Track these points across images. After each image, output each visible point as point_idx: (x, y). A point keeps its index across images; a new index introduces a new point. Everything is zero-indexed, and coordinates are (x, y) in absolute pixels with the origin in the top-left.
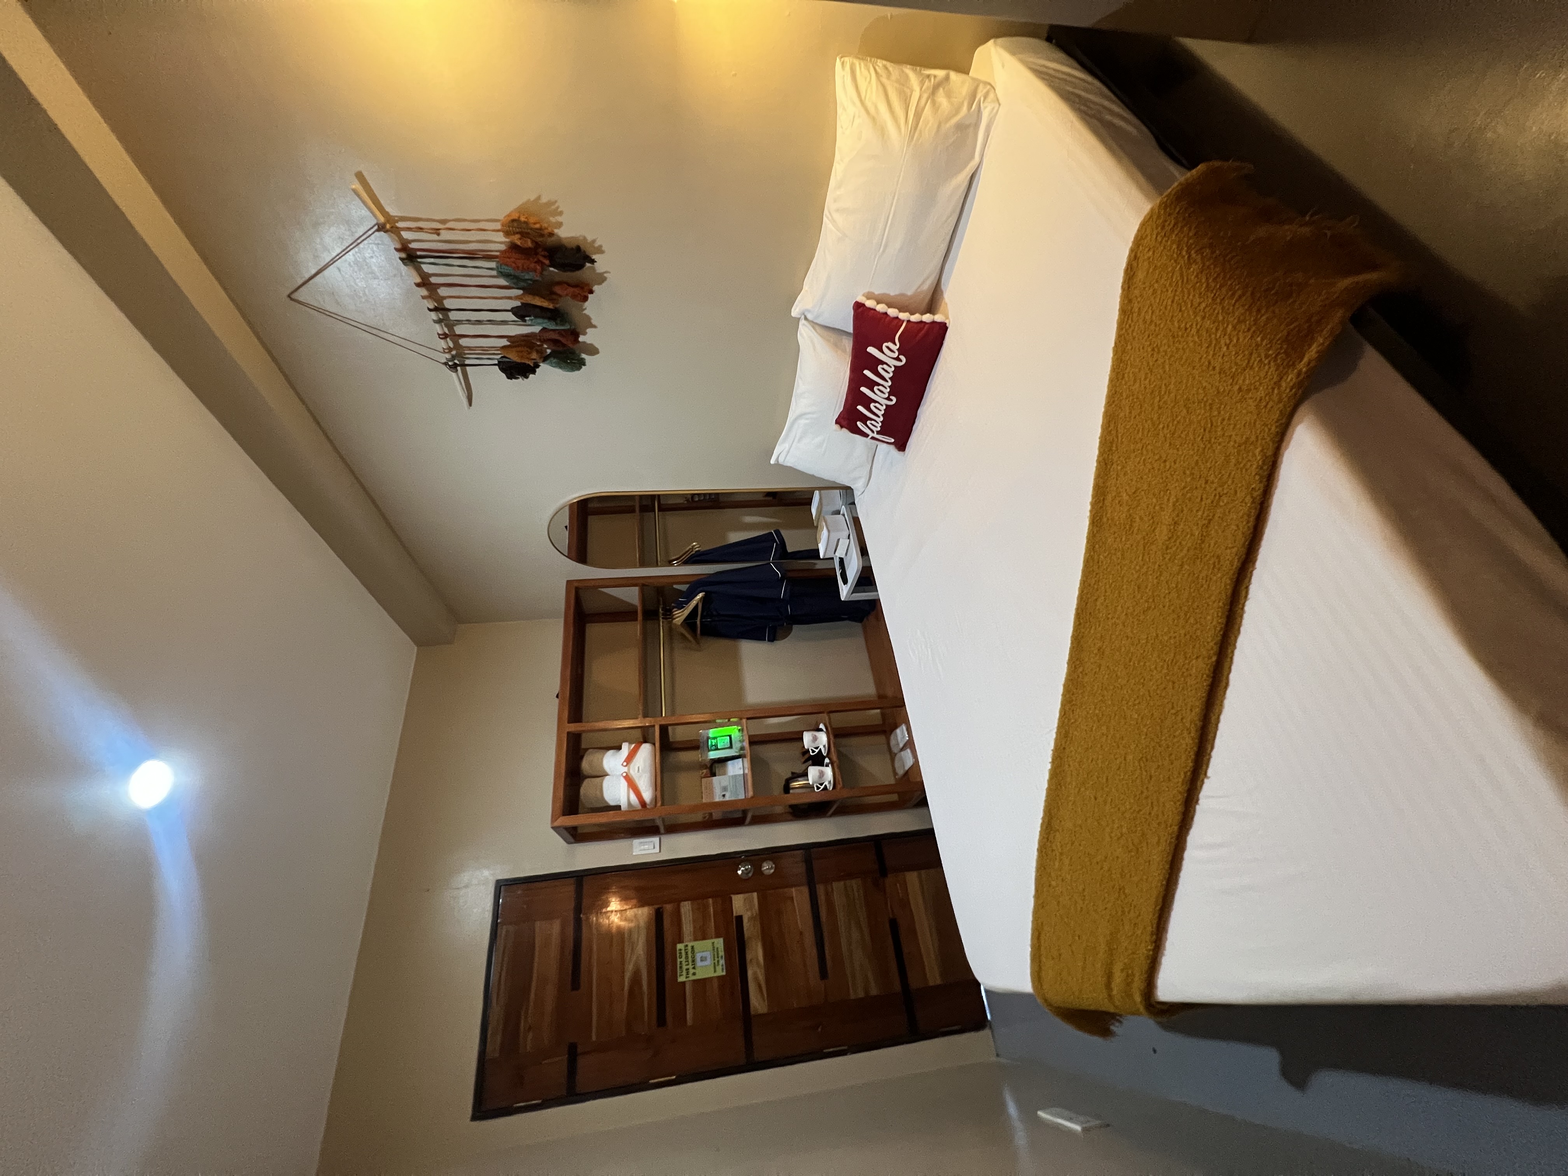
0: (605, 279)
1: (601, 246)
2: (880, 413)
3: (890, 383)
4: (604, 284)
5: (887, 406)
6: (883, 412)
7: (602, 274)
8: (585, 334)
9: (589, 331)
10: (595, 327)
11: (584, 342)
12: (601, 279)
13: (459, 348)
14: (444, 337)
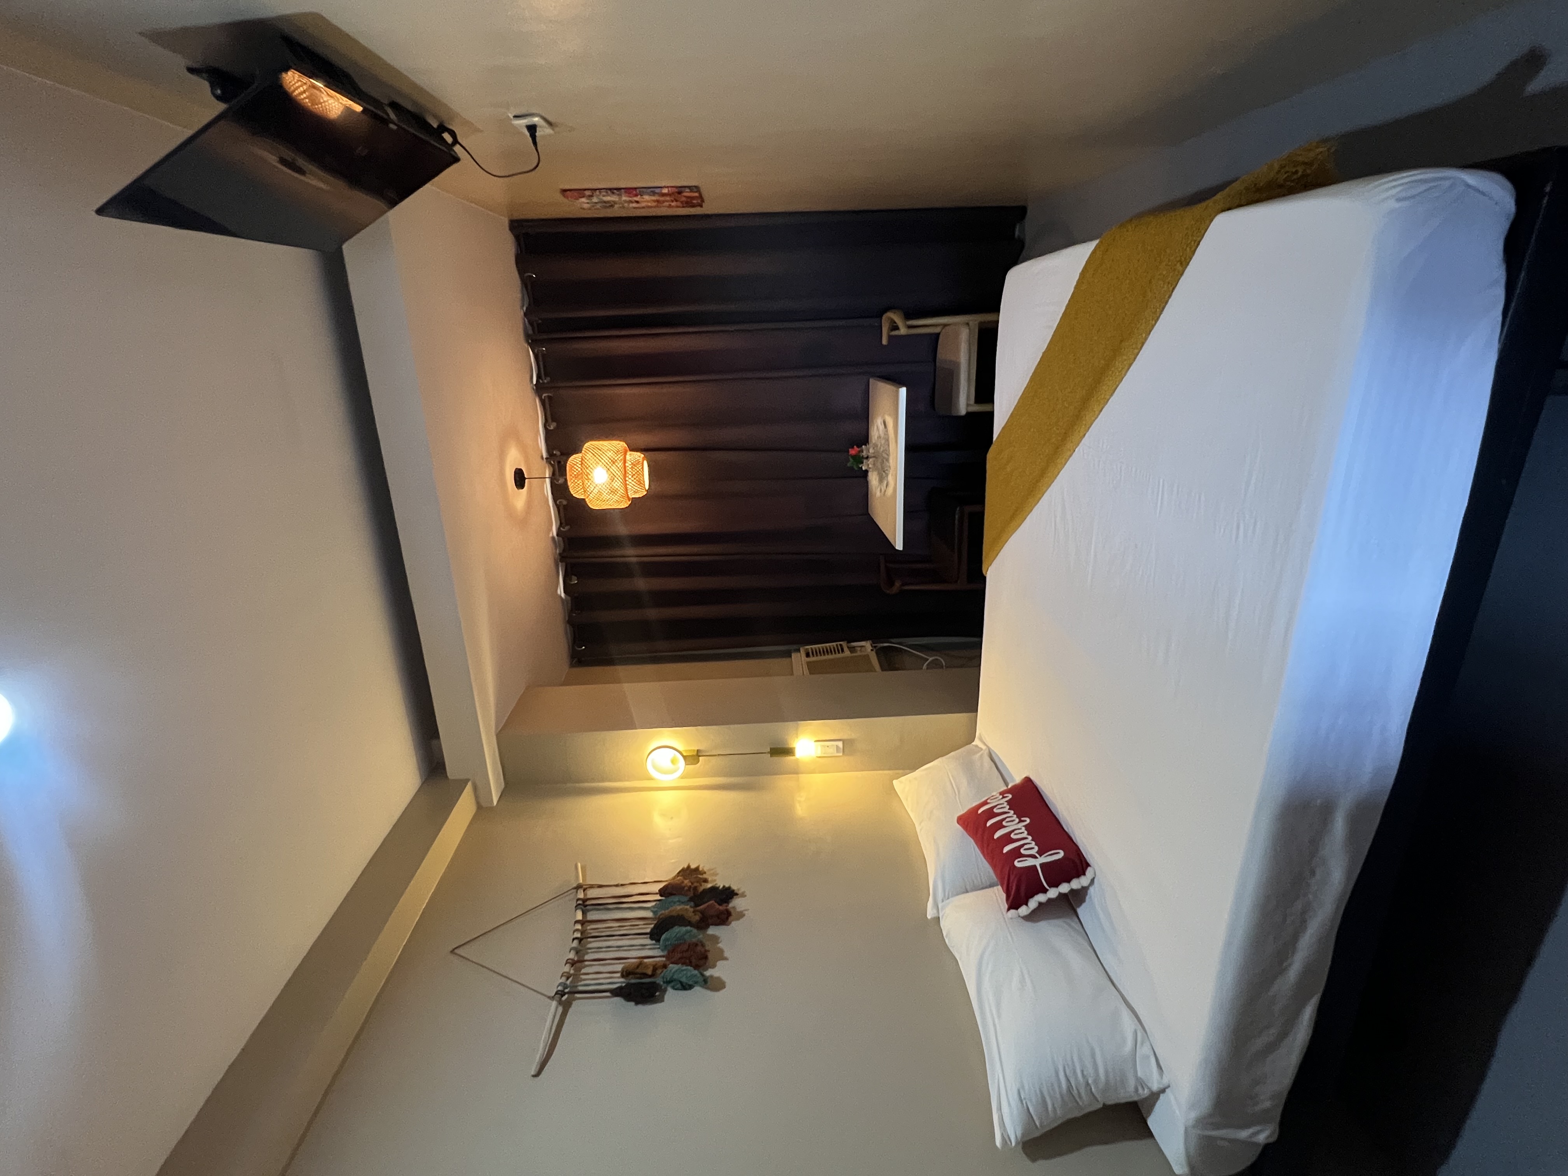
0: (744, 915)
1: (743, 893)
2: (1025, 835)
3: (1012, 812)
4: (741, 920)
5: (1025, 826)
6: (1026, 832)
7: (741, 912)
8: (714, 966)
9: (720, 963)
10: (726, 959)
11: (711, 976)
12: (741, 915)
13: (576, 976)
14: (573, 963)
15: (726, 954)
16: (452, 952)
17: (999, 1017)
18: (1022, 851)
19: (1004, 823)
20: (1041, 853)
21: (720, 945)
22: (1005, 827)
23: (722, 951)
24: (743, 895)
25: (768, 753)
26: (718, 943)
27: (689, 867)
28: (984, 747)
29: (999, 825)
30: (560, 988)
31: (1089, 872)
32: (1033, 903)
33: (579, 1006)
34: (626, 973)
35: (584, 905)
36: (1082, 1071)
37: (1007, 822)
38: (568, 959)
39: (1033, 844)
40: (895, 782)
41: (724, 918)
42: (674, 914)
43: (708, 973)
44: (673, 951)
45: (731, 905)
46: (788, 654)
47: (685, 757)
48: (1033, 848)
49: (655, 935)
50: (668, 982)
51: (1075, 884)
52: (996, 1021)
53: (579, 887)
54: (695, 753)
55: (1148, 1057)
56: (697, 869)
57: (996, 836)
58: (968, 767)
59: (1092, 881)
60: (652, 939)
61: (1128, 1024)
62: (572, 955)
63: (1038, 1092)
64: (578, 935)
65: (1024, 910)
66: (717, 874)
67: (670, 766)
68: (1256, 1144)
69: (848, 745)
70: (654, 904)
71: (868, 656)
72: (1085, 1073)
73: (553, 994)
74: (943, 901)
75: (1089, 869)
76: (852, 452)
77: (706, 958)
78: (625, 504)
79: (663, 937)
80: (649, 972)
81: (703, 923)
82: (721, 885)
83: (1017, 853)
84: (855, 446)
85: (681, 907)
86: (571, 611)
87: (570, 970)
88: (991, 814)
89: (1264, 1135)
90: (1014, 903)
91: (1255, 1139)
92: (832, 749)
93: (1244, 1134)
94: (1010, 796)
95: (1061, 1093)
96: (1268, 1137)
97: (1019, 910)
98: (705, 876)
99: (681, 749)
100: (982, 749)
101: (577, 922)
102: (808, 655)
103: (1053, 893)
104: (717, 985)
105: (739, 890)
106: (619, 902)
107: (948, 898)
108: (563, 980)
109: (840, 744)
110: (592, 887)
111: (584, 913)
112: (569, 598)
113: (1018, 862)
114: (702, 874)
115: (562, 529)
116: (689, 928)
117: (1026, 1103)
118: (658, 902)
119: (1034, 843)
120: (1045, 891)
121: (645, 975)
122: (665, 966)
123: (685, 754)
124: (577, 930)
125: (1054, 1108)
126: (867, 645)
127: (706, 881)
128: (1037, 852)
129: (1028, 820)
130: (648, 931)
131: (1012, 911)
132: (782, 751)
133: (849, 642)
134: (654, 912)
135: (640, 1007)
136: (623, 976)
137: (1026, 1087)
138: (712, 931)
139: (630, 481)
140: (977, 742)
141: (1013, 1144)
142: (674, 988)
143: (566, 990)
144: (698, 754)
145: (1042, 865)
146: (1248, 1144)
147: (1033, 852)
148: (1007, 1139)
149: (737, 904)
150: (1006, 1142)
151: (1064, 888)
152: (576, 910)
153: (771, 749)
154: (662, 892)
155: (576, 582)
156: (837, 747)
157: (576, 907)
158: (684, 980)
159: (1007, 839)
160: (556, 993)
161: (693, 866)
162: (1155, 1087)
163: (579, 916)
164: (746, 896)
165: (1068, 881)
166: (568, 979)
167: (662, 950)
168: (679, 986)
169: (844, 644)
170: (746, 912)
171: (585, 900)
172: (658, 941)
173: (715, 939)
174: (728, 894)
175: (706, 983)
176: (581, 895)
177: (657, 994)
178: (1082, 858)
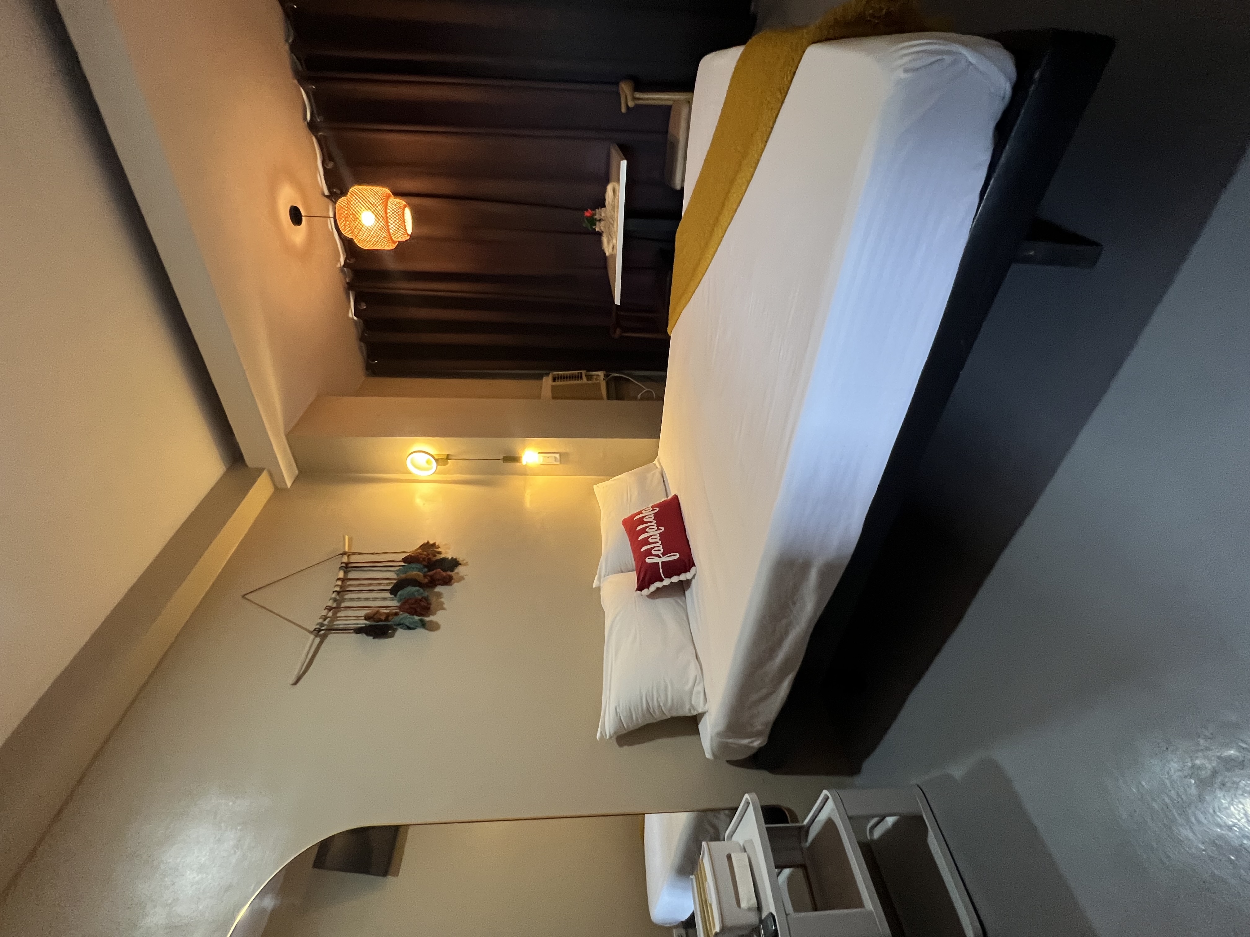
4: (460, 583)
8: (434, 614)
10: (444, 609)
11: (432, 621)
12: (462, 578)
13: (335, 618)
14: (330, 609)
15: (445, 606)
16: (243, 596)
17: (616, 660)
18: (653, 552)
19: (647, 530)
20: (664, 554)
21: (442, 600)
22: (647, 532)
23: (442, 603)
24: (466, 564)
25: (502, 459)
26: (441, 598)
27: (428, 542)
28: (659, 467)
29: (644, 531)
30: (318, 626)
31: (693, 570)
32: (653, 588)
33: (333, 638)
34: (367, 618)
35: (347, 567)
36: (657, 699)
37: (649, 529)
38: (327, 606)
39: (661, 548)
40: (595, 486)
41: (448, 581)
42: (408, 577)
43: (427, 619)
44: (405, 603)
45: (456, 571)
46: (540, 377)
47: (437, 460)
48: (660, 550)
49: (394, 591)
50: (399, 625)
51: (683, 577)
52: (614, 662)
53: (344, 553)
54: (445, 457)
55: (700, 692)
56: (434, 545)
57: (640, 538)
58: (642, 481)
59: (694, 576)
60: (391, 594)
61: (693, 670)
62: (330, 603)
63: (628, 709)
64: (338, 589)
65: (646, 592)
67: (426, 465)
68: (753, 747)
69: (563, 457)
70: (397, 568)
71: (600, 383)
72: (659, 700)
73: (313, 630)
74: (604, 577)
75: (693, 567)
76: (587, 214)
77: (429, 609)
78: (392, 247)
79: (399, 593)
80: (383, 618)
81: (433, 583)
82: (449, 557)
83: (649, 553)
84: (589, 210)
85: (416, 573)
86: (363, 332)
87: (328, 613)
88: (641, 521)
89: (757, 743)
90: (641, 587)
91: (751, 745)
92: (551, 459)
93: (745, 741)
94: (658, 509)
95: (642, 710)
96: (760, 744)
97: (643, 591)
98: (439, 550)
99: (433, 452)
100: (657, 468)
101: (339, 579)
102: (554, 380)
103: (667, 582)
104: (433, 627)
105: (464, 560)
106: (374, 566)
107: (608, 575)
108: (321, 621)
109: (558, 456)
110: (354, 554)
111: (346, 573)
112: (361, 321)
113: (648, 559)
114: (438, 548)
115: (348, 261)
116: (417, 588)
117: (620, 715)
118: (401, 567)
119: (661, 546)
120: (662, 580)
121: (381, 620)
122: (396, 614)
123: (436, 458)
124: (337, 585)
125: (637, 718)
126: (601, 374)
127: (440, 553)
128: (662, 554)
129: (663, 529)
130: (389, 587)
131: (639, 592)
132: (512, 458)
133: (588, 371)
134: (398, 575)
135: (376, 640)
136: (366, 619)
137: (621, 706)
138: (438, 589)
139: (392, 226)
140: (656, 462)
141: (608, 737)
142: (401, 628)
143: (323, 628)
144: (448, 457)
145: (662, 562)
146: (747, 747)
147: (659, 553)
148: (604, 735)
149: (460, 570)
150: (603, 736)
151: (675, 579)
152: (340, 570)
153: (504, 456)
154: (404, 560)
155: (365, 307)
156: (555, 458)
157: (340, 568)
158: (408, 624)
159: (646, 542)
160: (315, 630)
161: (431, 542)
162: (700, 710)
163: (341, 575)
164: (468, 565)
165: (679, 575)
166: (325, 620)
167: (398, 602)
168: (406, 627)
169: (584, 372)
170: (465, 577)
171: (347, 564)
172: (395, 595)
173: (439, 595)
174: (454, 563)
175: (423, 625)
176: (345, 559)
177: (390, 632)
178: (691, 560)
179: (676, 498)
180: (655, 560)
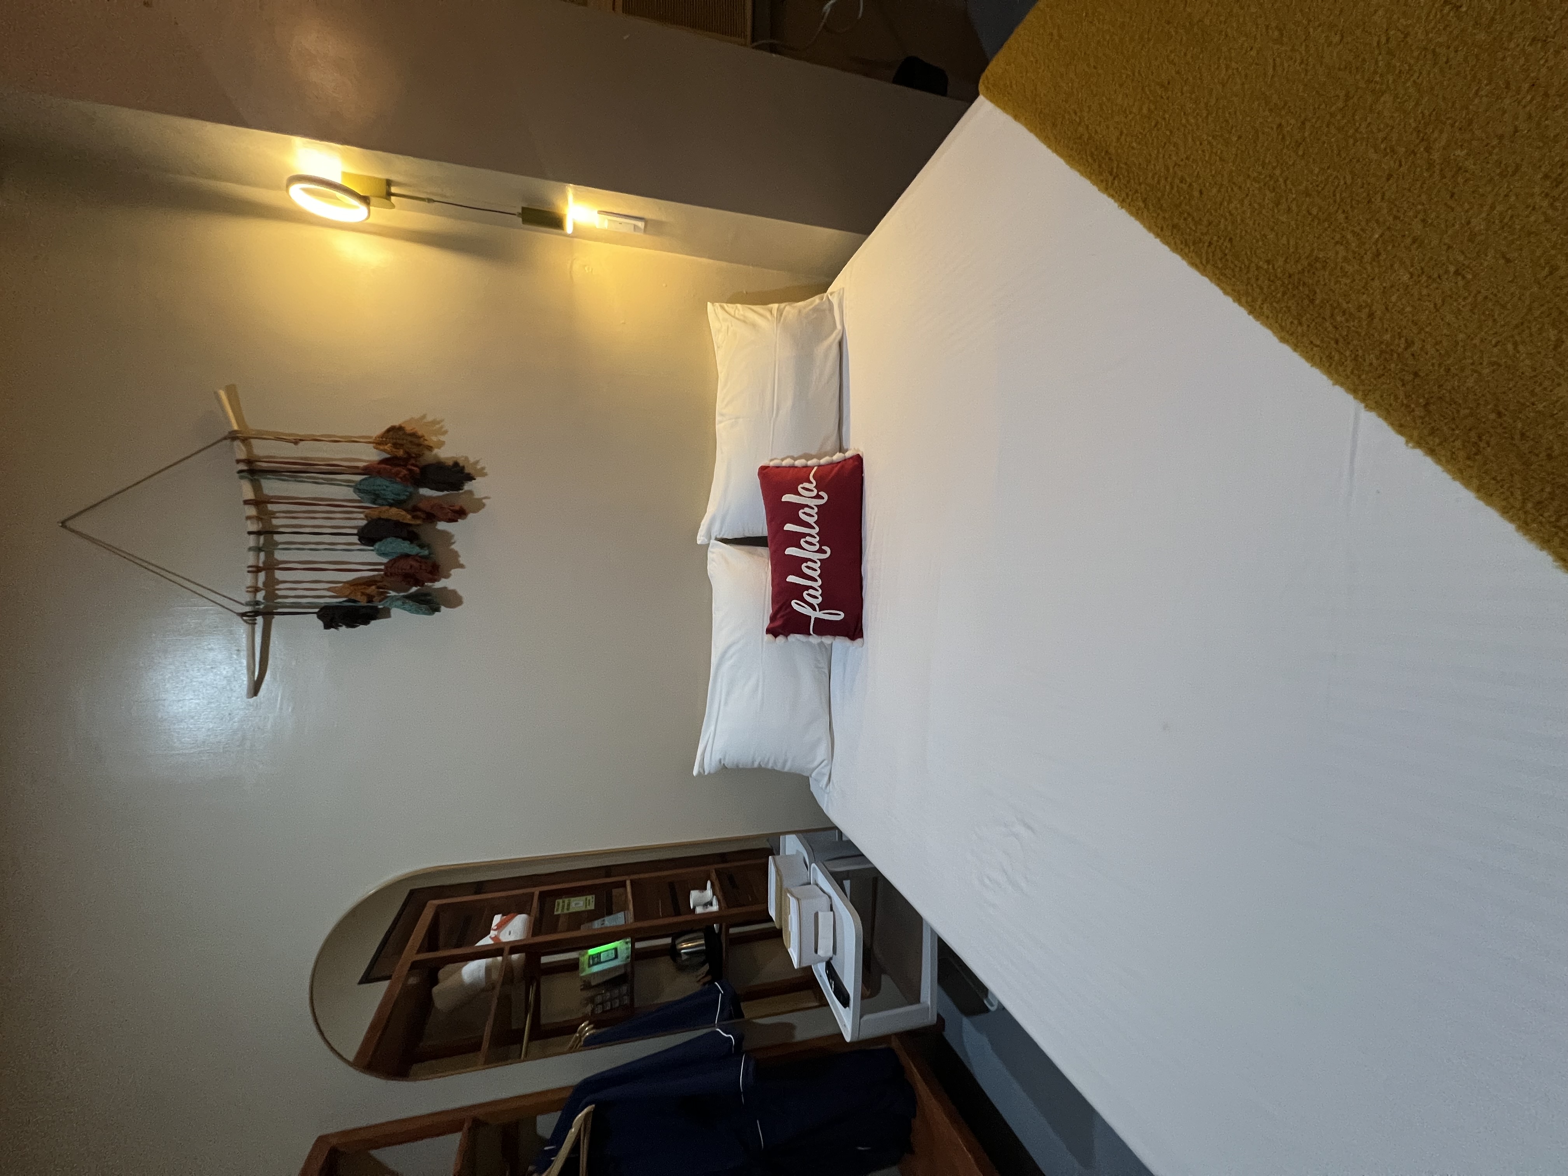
0: (484, 505)
1: (483, 468)
2: (815, 575)
4: (481, 512)
6: (819, 572)
7: (480, 500)
8: (447, 576)
10: (462, 566)
11: (445, 588)
12: (479, 505)
14: (256, 570)
15: (462, 560)
16: (63, 524)
17: (726, 703)
21: (453, 547)
23: (456, 555)
24: (483, 474)
25: (519, 215)
26: (451, 544)
27: (400, 426)
30: (248, 607)
31: (859, 640)
32: (793, 638)
35: (252, 471)
38: (249, 566)
39: (818, 594)
40: (713, 306)
41: (458, 512)
43: (439, 585)
44: (392, 565)
45: (466, 490)
47: (363, 201)
48: (817, 598)
49: (367, 537)
50: (392, 600)
52: (722, 708)
53: (233, 436)
54: (383, 189)
55: (824, 774)
56: (413, 432)
57: (788, 552)
59: (858, 648)
60: (364, 540)
62: (253, 559)
64: (254, 527)
65: (781, 640)
66: (446, 432)
75: (861, 638)
77: (435, 567)
79: (377, 545)
80: (364, 598)
81: (431, 520)
82: (449, 457)
83: (798, 595)
87: (256, 580)
90: (775, 626)
92: (626, 224)
97: (777, 639)
101: (247, 501)
103: (815, 640)
104: (453, 600)
105: (476, 466)
106: (303, 470)
107: (723, 540)
108: (250, 594)
110: (255, 438)
111: (254, 485)
113: (796, 603)
120: (809, 635)
121: (361, 601)
123: (357, 194)
124: (250, 517)
127: (428, 447)
129: (828, 554)
131: (771, 636)
132: (542, 219)
138: (443, 526)
141: (706, 773)
142: (399, 609)
143: (259, 609)
144: (388, 191)
145: (817, 617)
147: (815, 604)
149: (474, 486)
150: (701, 773)
151: (828, 640)
152: (241, 479)
153: (523, 209)
156: (635, 225)
157: (238, 472)
159: (796, 566)
160: (246, 614)
161: (406, 423)
165: (835, 637)
166: (256, 595)
167: (379, 557)
170: (485, 501)
171: (249, 462)
172: (372, 546)
173: (447, 537)
174: (461, 473)
176: (241, 450)
178: (860, 625)
179: (858, 460)
180: (806, 611)
